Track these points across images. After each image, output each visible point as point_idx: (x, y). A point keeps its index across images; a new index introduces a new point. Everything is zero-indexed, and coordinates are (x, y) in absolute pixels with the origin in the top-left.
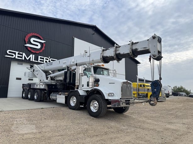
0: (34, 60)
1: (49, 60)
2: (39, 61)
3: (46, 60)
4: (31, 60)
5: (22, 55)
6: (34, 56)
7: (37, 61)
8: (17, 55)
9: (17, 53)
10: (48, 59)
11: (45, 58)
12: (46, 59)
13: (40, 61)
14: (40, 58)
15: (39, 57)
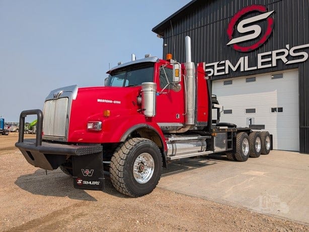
0: (249, 67)
1: (286, 54)
2: (260, 66)
3: (279, 57)
4: (242, 70)
5: (224, 64)
6: (246, 58)
7: (256, 68)
8: (216, 68)
9: (216, 64)
10: (283, 53)
11: (274, 53)
12: (278, 54)
13: (263, 63)
14: (263, 57)
15: (260, 56)
